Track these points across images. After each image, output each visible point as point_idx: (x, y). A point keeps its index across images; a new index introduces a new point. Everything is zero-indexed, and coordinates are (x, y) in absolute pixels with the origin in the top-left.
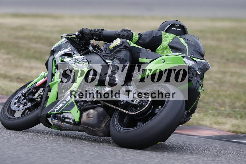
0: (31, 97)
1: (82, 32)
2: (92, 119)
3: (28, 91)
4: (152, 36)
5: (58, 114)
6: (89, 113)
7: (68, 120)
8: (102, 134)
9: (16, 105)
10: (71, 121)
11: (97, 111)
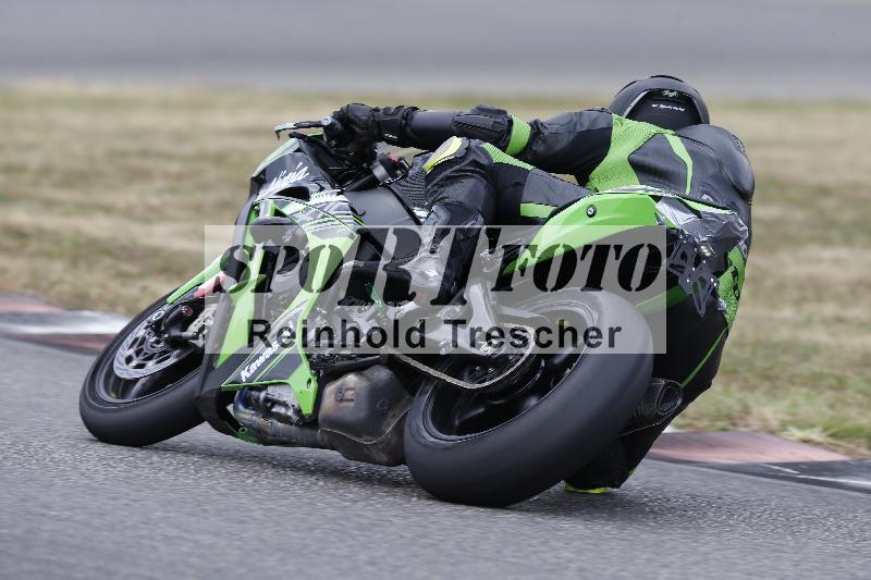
0: (175, 332)
1: (344, 118)
2: (352, 404)
3: (167, 315)
4: (579, 129)
5: (252, 388)
6: (343, 385)
7: (282, 410)
8: (384, 457)
9: (134, 363)
10: (290, 413)
11: (369, 380)
